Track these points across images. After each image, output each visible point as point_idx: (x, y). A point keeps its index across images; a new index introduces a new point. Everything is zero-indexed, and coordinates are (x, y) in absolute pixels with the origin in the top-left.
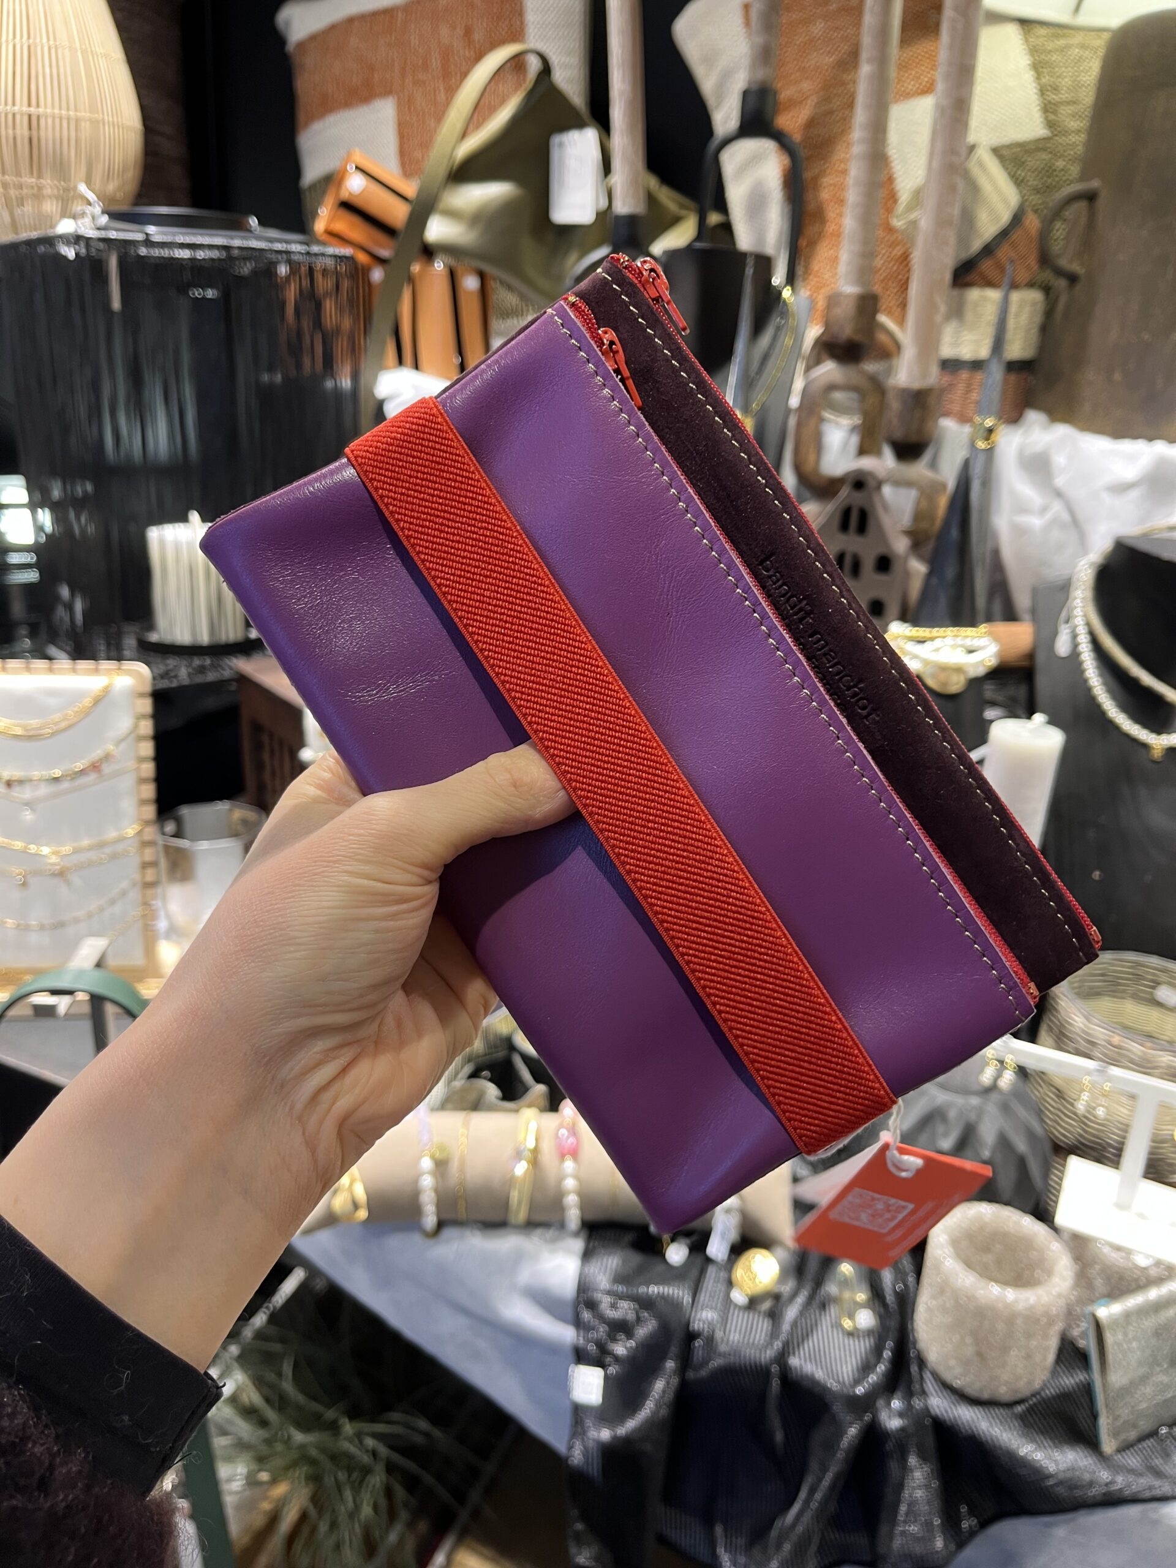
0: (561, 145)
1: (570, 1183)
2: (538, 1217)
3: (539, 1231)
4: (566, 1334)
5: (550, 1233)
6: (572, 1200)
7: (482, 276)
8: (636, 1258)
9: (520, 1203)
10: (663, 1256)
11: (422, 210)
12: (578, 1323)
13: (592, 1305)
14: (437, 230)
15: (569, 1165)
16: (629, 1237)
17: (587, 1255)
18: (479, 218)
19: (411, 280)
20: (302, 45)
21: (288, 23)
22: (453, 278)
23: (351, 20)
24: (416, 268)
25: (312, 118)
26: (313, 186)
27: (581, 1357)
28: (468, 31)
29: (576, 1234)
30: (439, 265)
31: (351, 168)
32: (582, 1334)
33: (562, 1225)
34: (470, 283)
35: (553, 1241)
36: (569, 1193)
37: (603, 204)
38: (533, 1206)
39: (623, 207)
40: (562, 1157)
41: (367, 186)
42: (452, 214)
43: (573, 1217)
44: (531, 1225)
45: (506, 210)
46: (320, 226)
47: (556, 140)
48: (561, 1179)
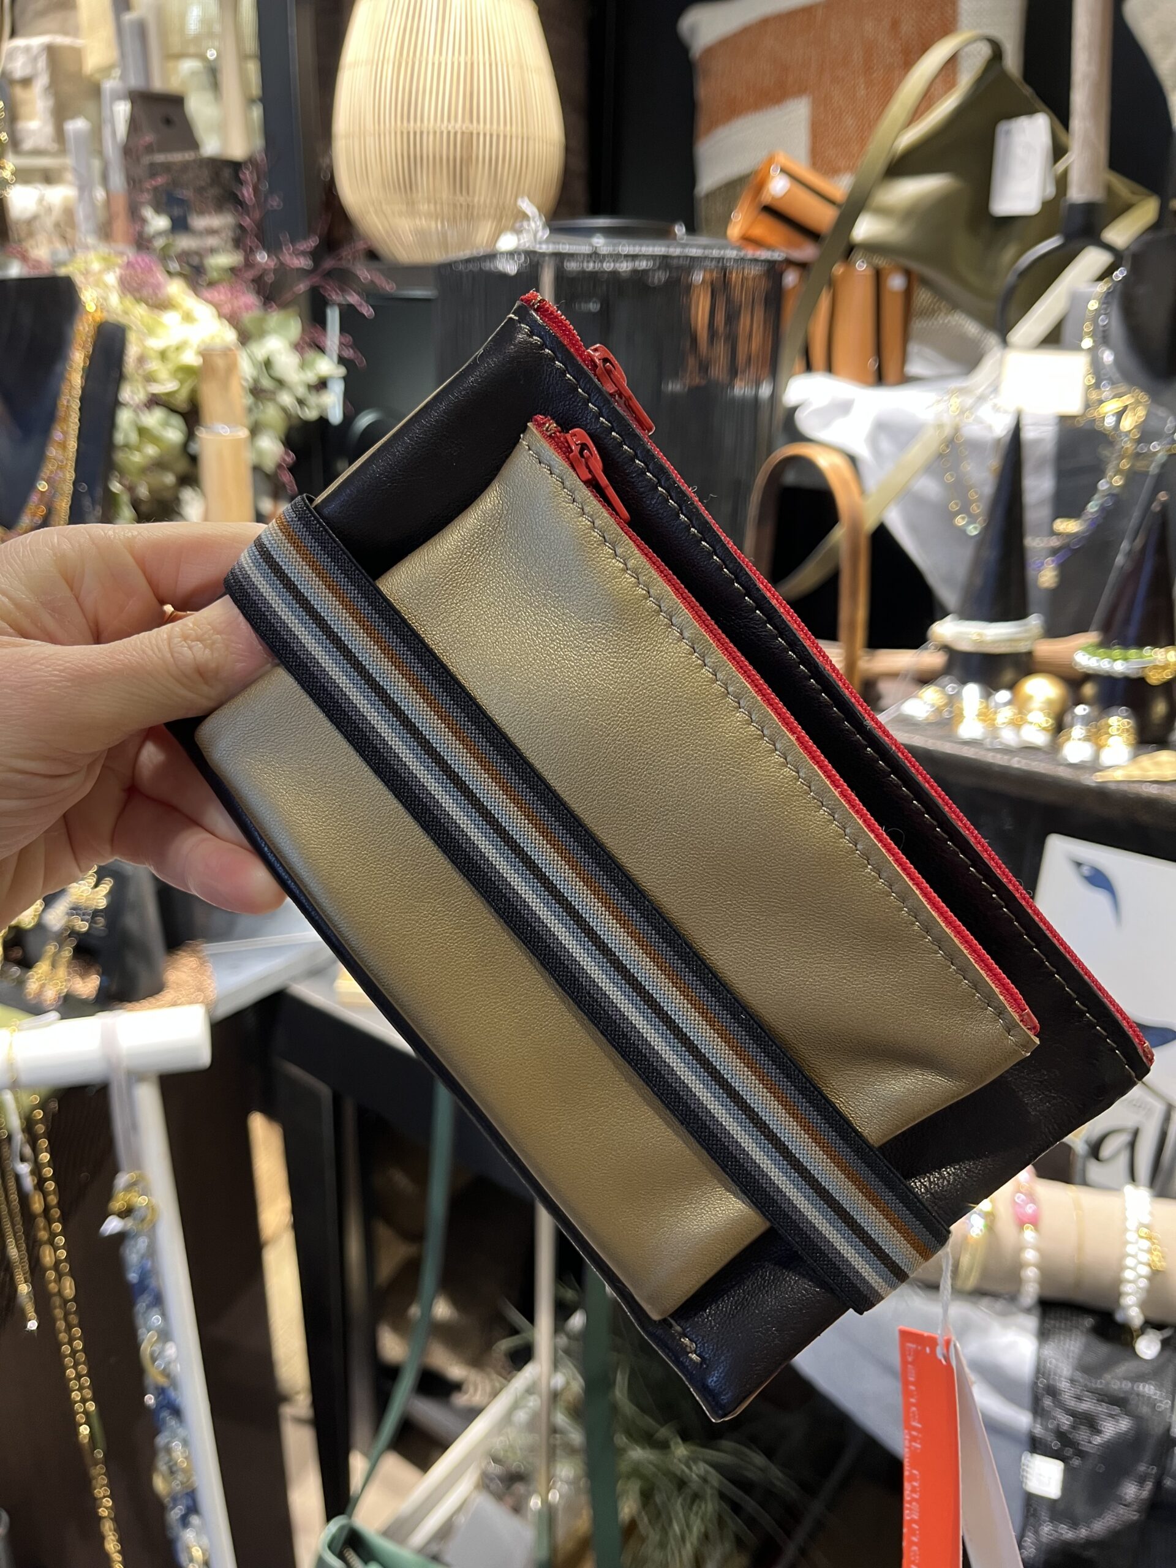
0: (1008, 132)
1: (1030, 1255)
2: (988, 1286)
3: (985, 1301)
4: (1022, 1419)
5: (999, 1305)
6: (1031, 1273)
7: (908, 274)
8: (1103, 1349)
9: (971, 1270)
10: (1133, 1349)
11: (851, 210)
12: (1037, 1410)
13: (1053, 1392)
14: (865, 229)
15: (1029, 1235)
16: (1089, 1322)
17: (1043, 1335)
18: (913, 213)
19: (832, 283)
20: (709, 51)
21: (693, 30)
22: (878, 277)
23: (765, 23)
24: (838, 269)
25: (714, 124)
26: (711, 195)
27: (1036, 1446)
28: (895, 24)
29: (1028, 1311)
30: (861, 266)
31: (775, 172)
32: (1039, 1421)
33: (1012, 1298)
34: (896, 282)
35: (1003, 1314)
36: (1028, 1265)
37: (1051, 191)
38: (985, 1273)
39: (1077, 194)
40: (1021, 1223)
41: (789, 191)
42: (883, 212)
43: (1030, 1292)
44: (979, 1293)
45: (941, 204)
46: (735, 230)
47: (1003, 127)
48: (1020, 1249)
